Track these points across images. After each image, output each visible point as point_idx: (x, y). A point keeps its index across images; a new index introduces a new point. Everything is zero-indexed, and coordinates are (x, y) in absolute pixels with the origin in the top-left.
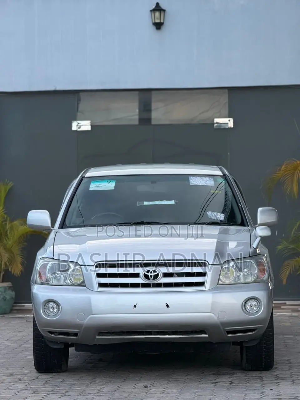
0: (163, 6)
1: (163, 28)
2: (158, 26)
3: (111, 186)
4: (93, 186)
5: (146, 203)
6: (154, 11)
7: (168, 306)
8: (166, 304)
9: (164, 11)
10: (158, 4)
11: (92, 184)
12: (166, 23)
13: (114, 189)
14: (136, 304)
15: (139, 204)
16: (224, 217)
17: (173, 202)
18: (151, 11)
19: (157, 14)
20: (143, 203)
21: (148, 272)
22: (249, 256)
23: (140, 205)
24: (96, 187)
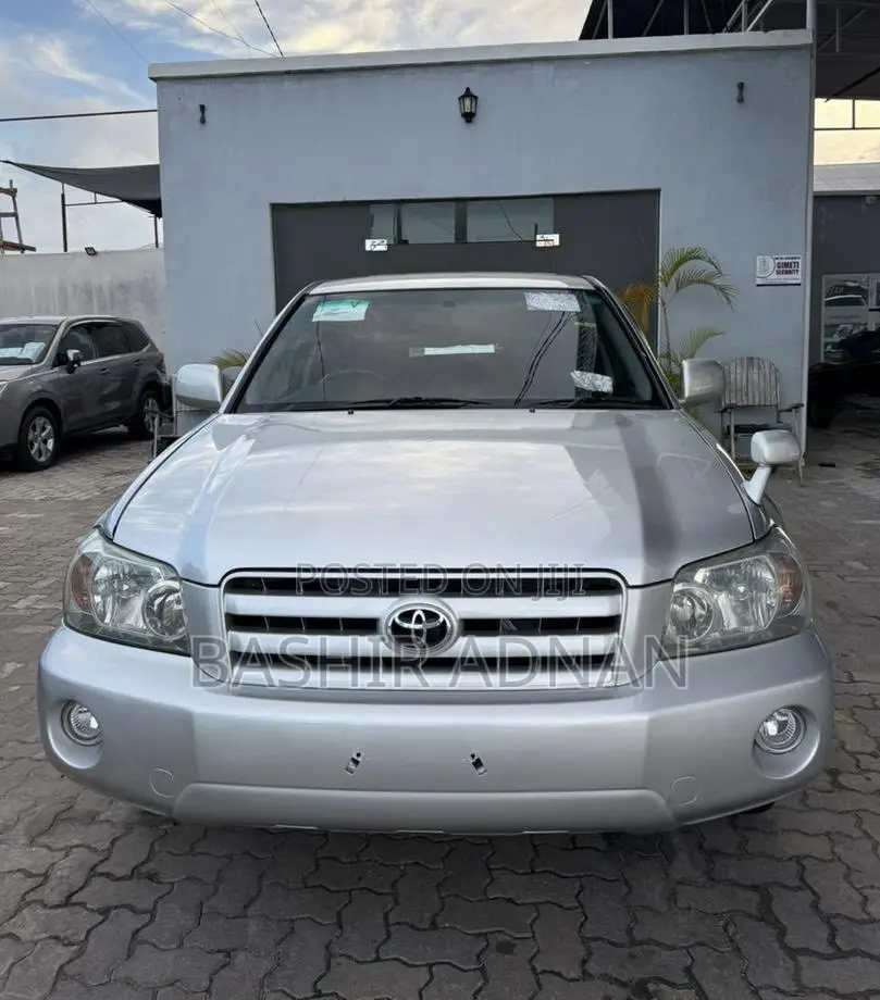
0: (474, 91)
1: (476, 119)
2: (469, 117)
3: (357, 312)
4: (322, 314)
5: (429, 351)
6: (462, 98)
7: (478, 764)
8: (473, 756)
9: (476, 98)
10: (468, 89)
11: (319, 308)
12: (479, 114)
13: (363, 318)
14: (358, 755)
15: (413, 353)
16: (611, 383)
17: (490, 349)
18: (459, 99)
19: (468, 102)
20: (424, 351)
21: (407, 616)
22: (751, 541)
23: (417, 355)
24: (325, 314)
